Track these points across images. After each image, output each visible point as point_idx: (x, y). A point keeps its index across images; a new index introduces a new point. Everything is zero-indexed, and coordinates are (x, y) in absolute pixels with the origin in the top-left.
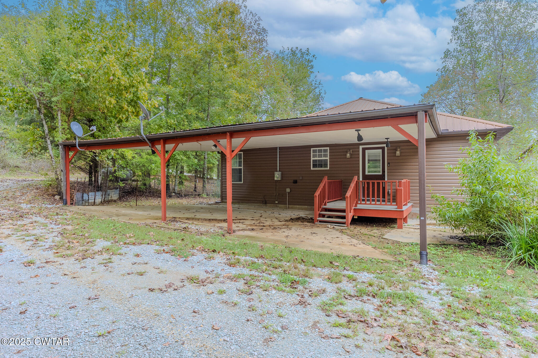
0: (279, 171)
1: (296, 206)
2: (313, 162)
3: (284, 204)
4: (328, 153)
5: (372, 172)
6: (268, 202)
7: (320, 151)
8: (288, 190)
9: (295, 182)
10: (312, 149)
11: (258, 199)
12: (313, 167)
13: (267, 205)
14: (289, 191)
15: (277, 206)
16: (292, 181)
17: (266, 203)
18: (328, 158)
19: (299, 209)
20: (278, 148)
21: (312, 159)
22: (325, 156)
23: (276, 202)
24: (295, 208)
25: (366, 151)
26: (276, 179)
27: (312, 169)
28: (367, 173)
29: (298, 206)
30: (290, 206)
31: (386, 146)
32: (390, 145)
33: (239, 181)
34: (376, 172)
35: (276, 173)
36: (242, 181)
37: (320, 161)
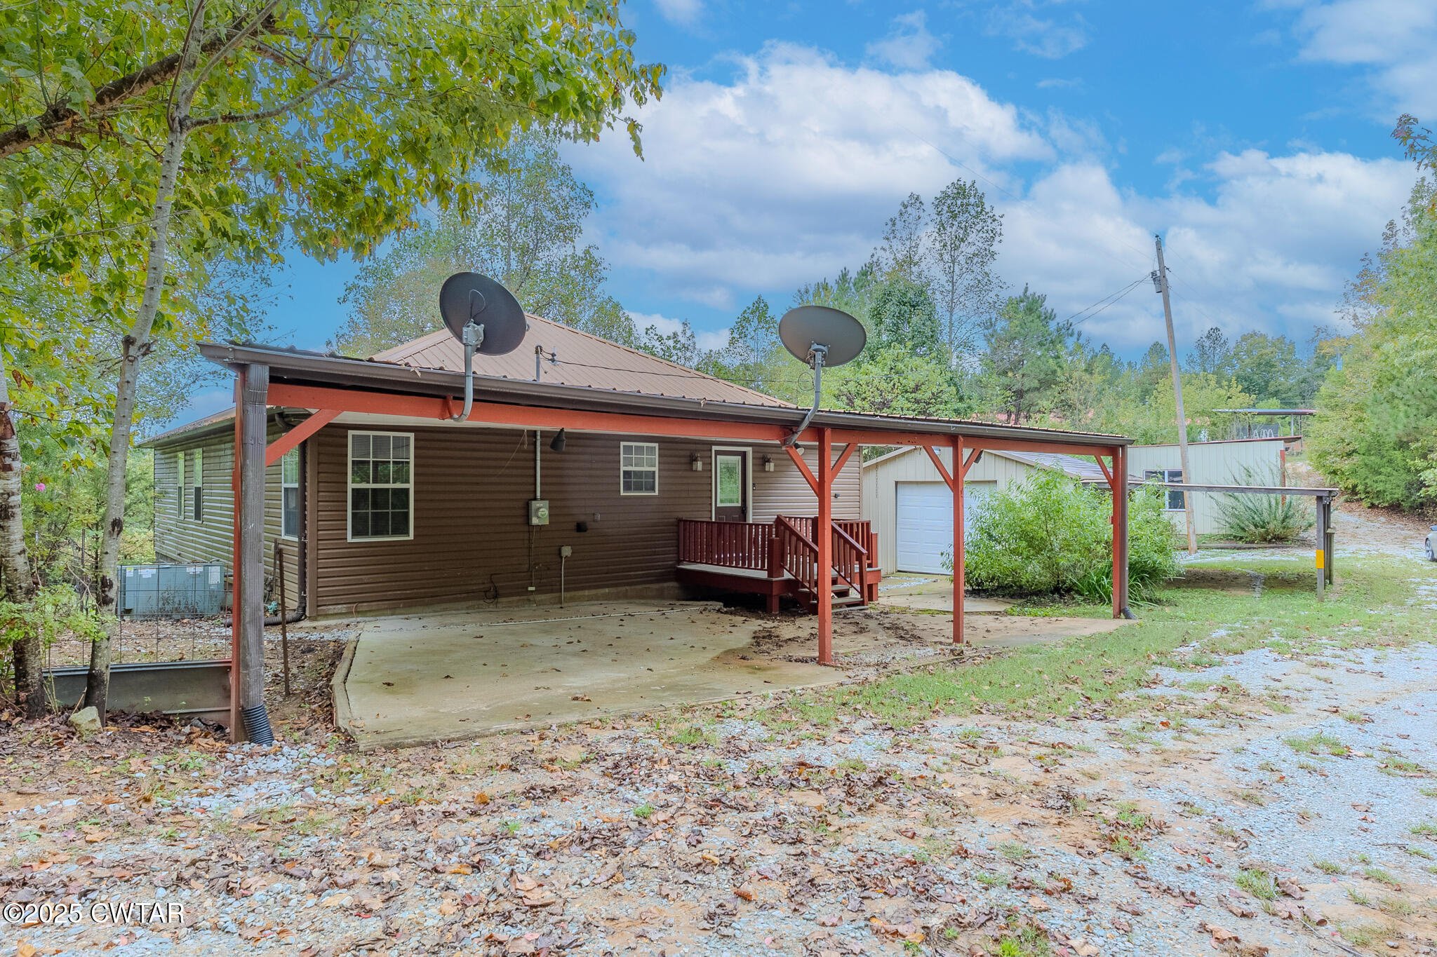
0: (541, 499)
1: (580, 593)
2: (624, 477)
3: (552, 591)
4: (657, 457)
5: (726, 501)
6: (501, 592)
7: (639, 450)
8: (567, 551)
9: (581, 528)
10: (622, 444)
11: (470, 588)
12: (625, 489)
13: (500, 600)
14: (569, 554)
15: (529, 600)
16: (573, 526)
17: (496, 596)
18: (656, 469)
19: (590, 599)
20: (539, 433)
21: (623, 468)
22: (652, 463)
23: (530, 589)
24: (579, 599)
25: (718, 457)
26: (535, 521)
27: (622, 493)
28: (718, 504)
29: (587, 593)
30: (569, 594)
31: (749, 450)
32: (757, 448)
33: (396, 532)
34: (731, 501)
35: (535, 504)
36: (407, 533)
37: (639, 474)
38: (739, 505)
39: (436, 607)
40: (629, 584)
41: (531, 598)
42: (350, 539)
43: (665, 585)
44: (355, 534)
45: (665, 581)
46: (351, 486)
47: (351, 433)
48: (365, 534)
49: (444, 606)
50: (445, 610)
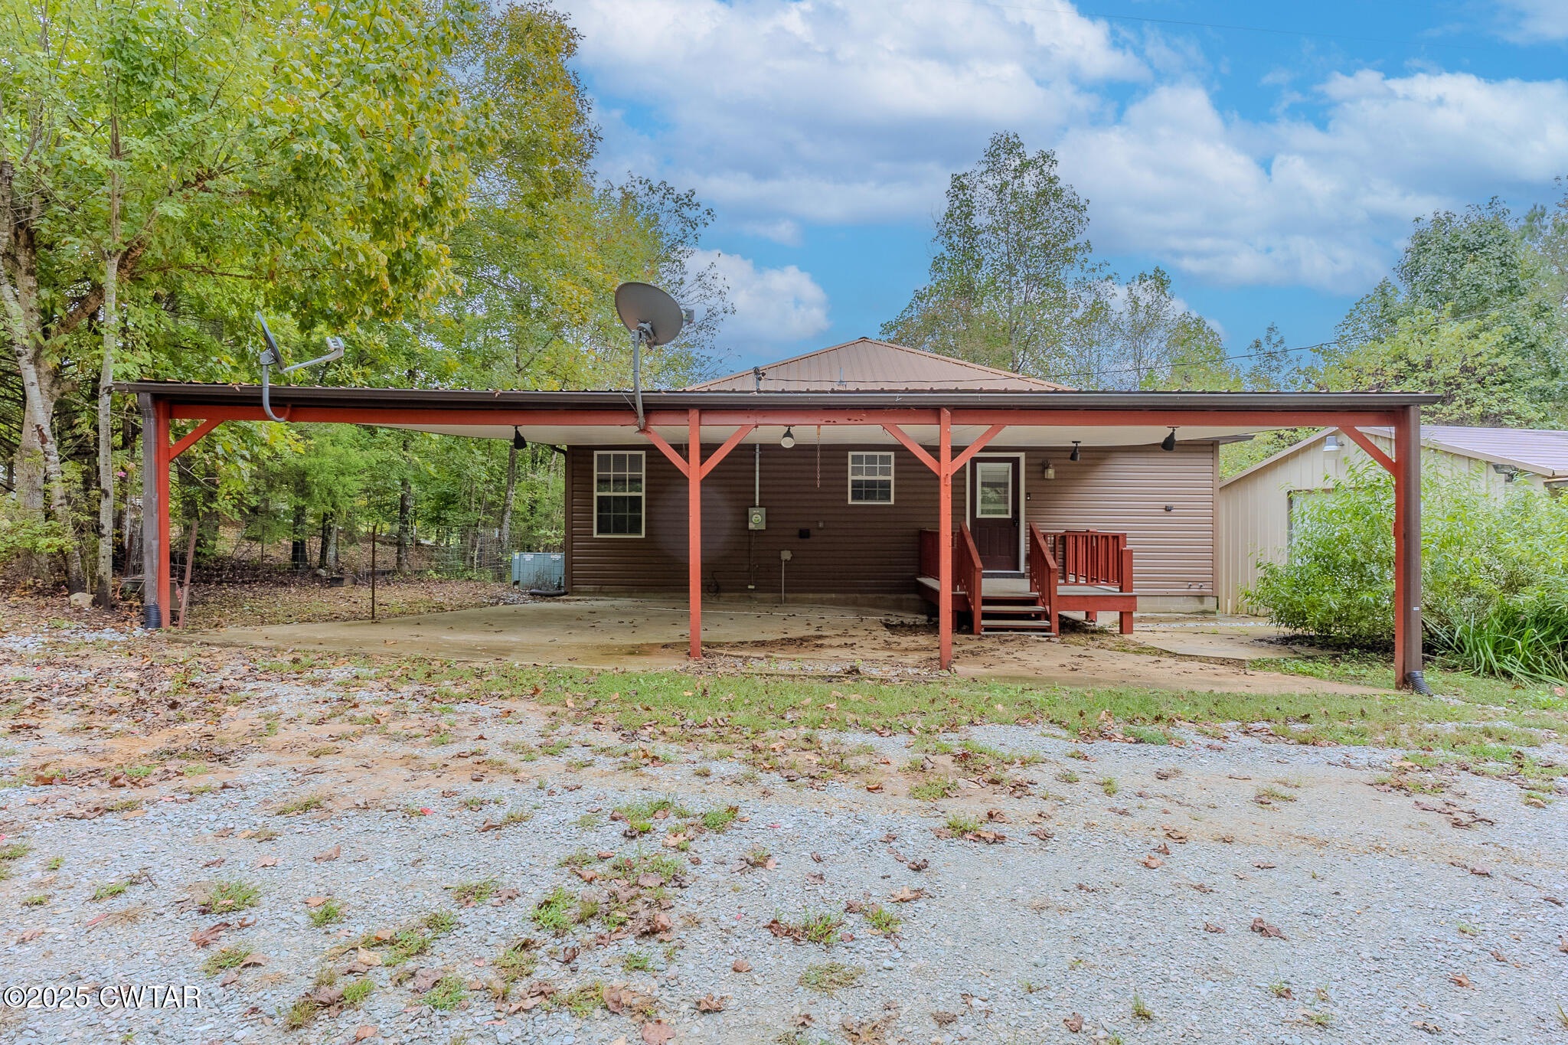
0: (760, 506)
1: (804, 596)
2: (853, 487)
3: (773, 592)
4: (892, 466)
5: (988, 512)
6: (723, 588)
7: (871, 460)
8: (786, 555)
9: (804, 534)
10: (850, 454)
12: (853, 498)
13: (723, 594)
14: (789, 558)
15: (750, 598)
16: (796, 532)
17: (717, 591)
18: (892, 478)
19: (814, 602)
20: (757, 447)
21: (851, 478)
22: (886, 472)
23: (750, 587)
24: (803, 601)
25: (978, 464)
26: (751, 526)
27: (850, 502)
28: (979, 515)
29: (811, 596)
30: (790, 596)
31: (1022, 455)
32: (1033, 454)
33: (631, 532)
34: (999, 512)
35: (751, 511)
36: (640, 533)
37: (871, 484)
38: (1009, 516)
39: (666, 595)
40: (860, 592)
41: (752, 595)
42: (595, 535)
43: (904, 596)
44: (599, 532)
45: (908, 592)
46: (596, 494)
47: (596, 453)
48: (608, 531)
49: (672, 595)
50: (671, 598)
